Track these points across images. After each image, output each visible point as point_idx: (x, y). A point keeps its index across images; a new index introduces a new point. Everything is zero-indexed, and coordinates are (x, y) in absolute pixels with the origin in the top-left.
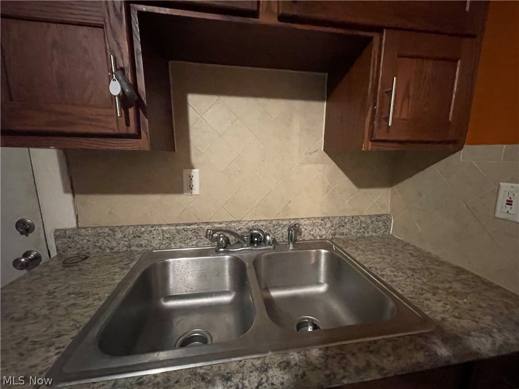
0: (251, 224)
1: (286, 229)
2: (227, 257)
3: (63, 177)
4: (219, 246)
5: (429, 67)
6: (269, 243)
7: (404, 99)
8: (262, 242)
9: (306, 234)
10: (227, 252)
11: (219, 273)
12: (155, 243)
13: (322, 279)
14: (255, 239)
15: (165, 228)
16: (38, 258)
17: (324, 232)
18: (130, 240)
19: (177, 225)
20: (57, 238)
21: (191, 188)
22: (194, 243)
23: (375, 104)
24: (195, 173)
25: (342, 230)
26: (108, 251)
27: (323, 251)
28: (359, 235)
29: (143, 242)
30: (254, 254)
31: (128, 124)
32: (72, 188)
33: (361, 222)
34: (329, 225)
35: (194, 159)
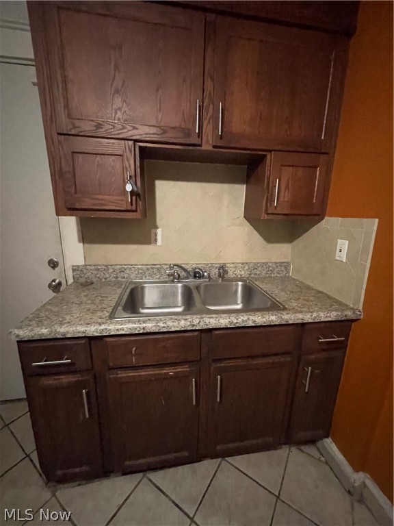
0: (194, 266)
1: (217, 270)
2: (180, 285)
3: (78, 233)
4: (174, 278)
5: (300, 172)
6: (206, 278)
7: (285, 190)
8: (201, 277)
9: (231, 274)
10: (179, 282)
11: (175, 294)
12: (133, 276)
13: (239, 301)
14: (197, 275)
15: (139, 267)
16: (60, 284)
17: (243, 273)
18: (117, 274)
19: (147, 265)
20: (74, 270)
21: (156, 240)
22: (158, 277)
23: (268, 193)
24: (159, 231)
25: (255, 271)
26: (104, 280)
27: (240, 283)
28: (267, 275)
29: (126, 276)
30: (197, 284)
31: (132, 205)
32: (83, 239)
33: (269, 266)
34: (247, 268)
35: (158, 222)
